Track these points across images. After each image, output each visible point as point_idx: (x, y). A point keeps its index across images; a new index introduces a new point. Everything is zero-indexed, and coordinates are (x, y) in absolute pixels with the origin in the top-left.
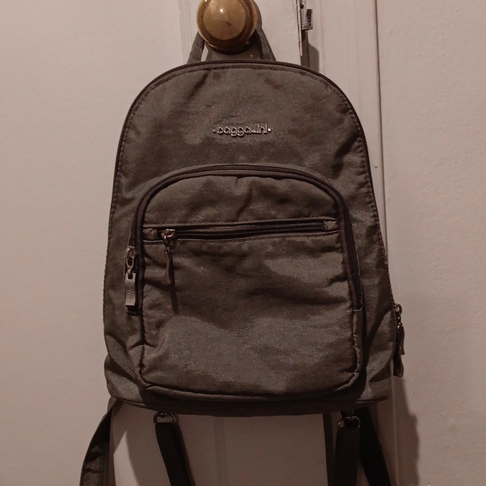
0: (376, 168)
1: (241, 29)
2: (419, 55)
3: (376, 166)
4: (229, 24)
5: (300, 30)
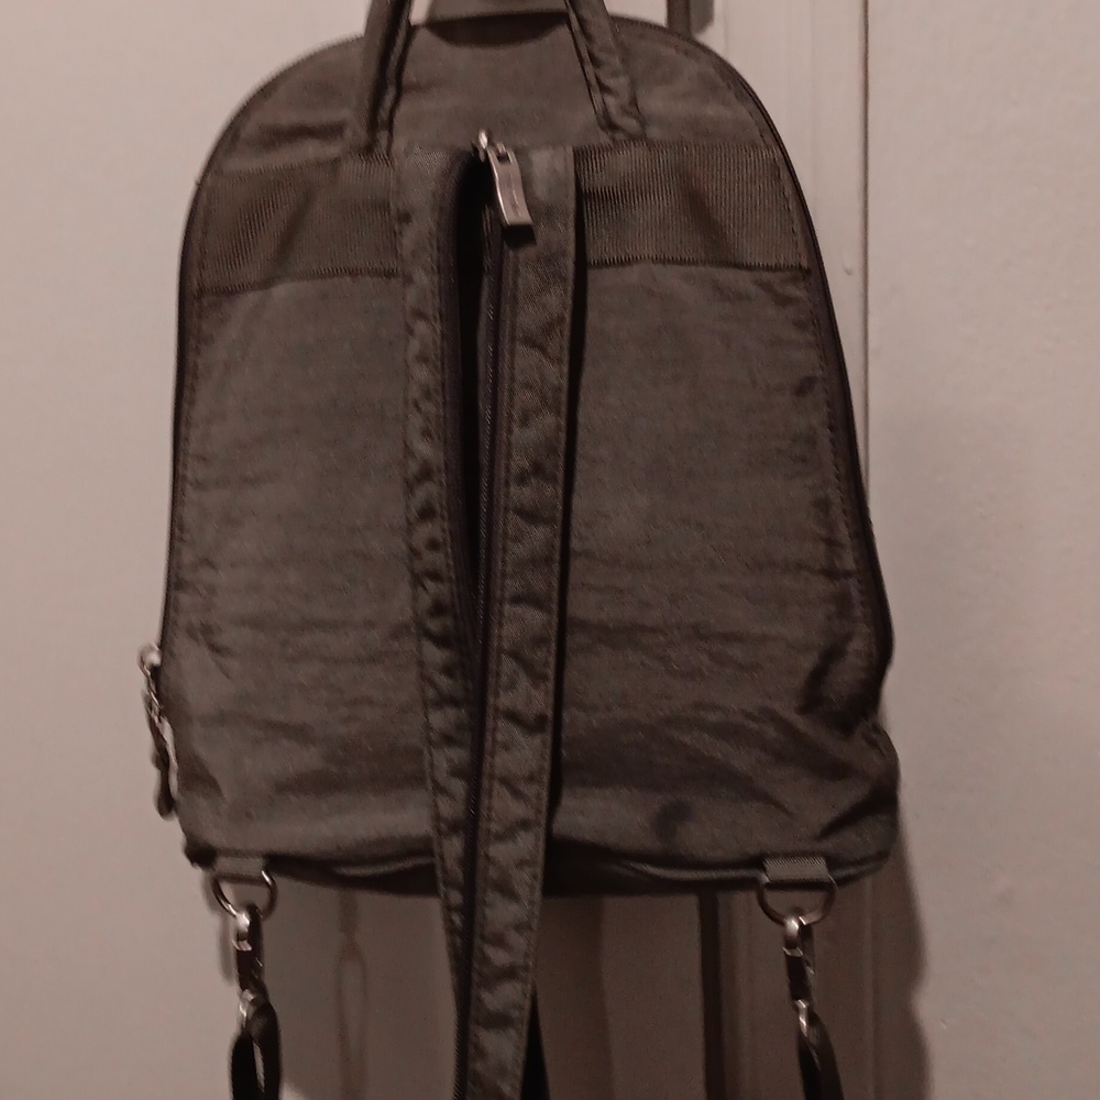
0: (849, 273)
3: (849, 269)
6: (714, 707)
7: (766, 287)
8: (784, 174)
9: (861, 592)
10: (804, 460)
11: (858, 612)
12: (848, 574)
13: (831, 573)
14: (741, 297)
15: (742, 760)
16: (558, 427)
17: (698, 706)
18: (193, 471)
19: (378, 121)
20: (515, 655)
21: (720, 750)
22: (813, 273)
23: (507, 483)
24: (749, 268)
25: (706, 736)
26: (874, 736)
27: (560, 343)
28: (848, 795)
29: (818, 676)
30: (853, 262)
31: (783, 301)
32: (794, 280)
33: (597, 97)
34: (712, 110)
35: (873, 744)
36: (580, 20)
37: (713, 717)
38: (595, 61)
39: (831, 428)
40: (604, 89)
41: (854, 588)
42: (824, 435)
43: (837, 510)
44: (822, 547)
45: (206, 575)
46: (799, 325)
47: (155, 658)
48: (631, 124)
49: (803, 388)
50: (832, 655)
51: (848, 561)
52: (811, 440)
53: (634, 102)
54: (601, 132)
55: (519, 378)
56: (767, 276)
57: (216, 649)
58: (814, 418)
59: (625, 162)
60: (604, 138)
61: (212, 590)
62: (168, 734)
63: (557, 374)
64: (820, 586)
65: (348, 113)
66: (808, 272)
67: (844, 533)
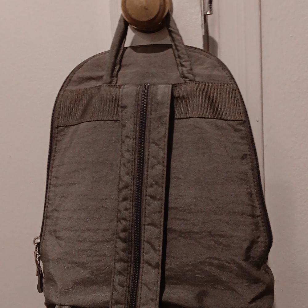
0: (258, 121)
1: (155, 13)
2: (291, 37)
3: (258, 120)
4: (146, 9)
5: (203, 14)
6: (216, 258)
7: (232, 126)
8: (237, 92)
9: (262, 222)
10: (244, 180)
11: (262, 229)
12: (258, 216)
13: (253, 216)
14: (223, 129)
15: (224, 276)
16: (163, 170)
17: (211, 258)
18: (53, 181)
19: (113, 75)
20: (149, 243)
21: (217, 273)
22: (246, 122)
23: (147, 187)
24: (226, 120)
25: (213, 268)
26: (267, 269)
27: (164, 144)
28: (259, 289)
29: (249, 249)
30: (259, 118)
31: (237, 130)
32: (240, 124)
33: (180, 68)
34: (215, 73)
35: (266, 272)
36: (176, 45)
37: (216, 262)
38: (179, 57)
39: (252, 170)
40: (182, 66)
41: (260, 220)
42: (250, 172)
43: (254, 196)
44: (250, 207)
45: (56, 214)
46: (242, 138)
47: (38, 241)
48: (190, 76)
49: (243, 157)
50: (253, 242)
51: (258, 212)
52: (246, 174)
53: (191, 70)
54: (181, 79)
55: (151, 155)
56: (231, 123)
57: (57, 238)
58: (247, 167)
59: (188, 88)
60: (182, 81)
61: (57, 218)
62: (41, 265)
63: (163, 154)
64: (250, 220)
65: (105, 73)
66: (245, 121)
67: (257, 203)
